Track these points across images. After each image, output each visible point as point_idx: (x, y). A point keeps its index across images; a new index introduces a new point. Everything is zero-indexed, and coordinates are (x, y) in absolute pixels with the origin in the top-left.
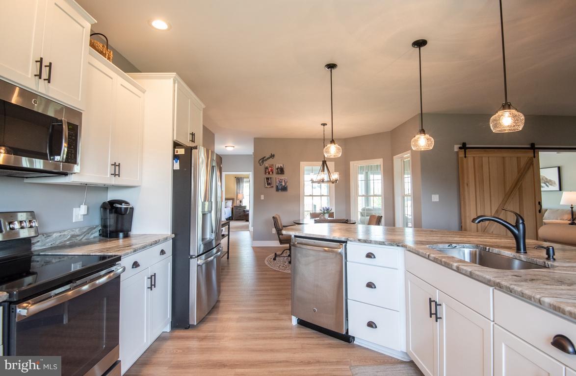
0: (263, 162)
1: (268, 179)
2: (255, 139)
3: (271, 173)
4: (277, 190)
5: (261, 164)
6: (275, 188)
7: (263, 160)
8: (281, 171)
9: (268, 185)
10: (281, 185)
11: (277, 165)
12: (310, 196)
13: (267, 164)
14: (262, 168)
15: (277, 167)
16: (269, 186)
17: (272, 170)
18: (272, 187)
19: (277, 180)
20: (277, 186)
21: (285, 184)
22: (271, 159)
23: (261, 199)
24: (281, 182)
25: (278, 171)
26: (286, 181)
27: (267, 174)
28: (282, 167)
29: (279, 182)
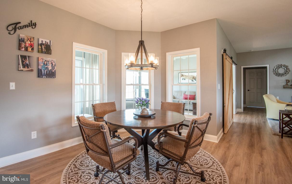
3: (30, 49)
6: (35, 72)
8: (47, 49)
9: (24, 67)
10: (47, 68)
11: (40, 40)
13: (23, 34)
14: (13, 39)
15: (40, 42)
16: (26, 69)
17: (32, 46)
18: (32, 70)
19: (40, 61)
20: (40, 70)
21: (53, 67)
22: (30, 28)
23: (11, 89)
24: (46, 65)
25: (42, 48)
26: (54, 64)
27: (23, 49)
28: (49, 44)
29: (42, 65)
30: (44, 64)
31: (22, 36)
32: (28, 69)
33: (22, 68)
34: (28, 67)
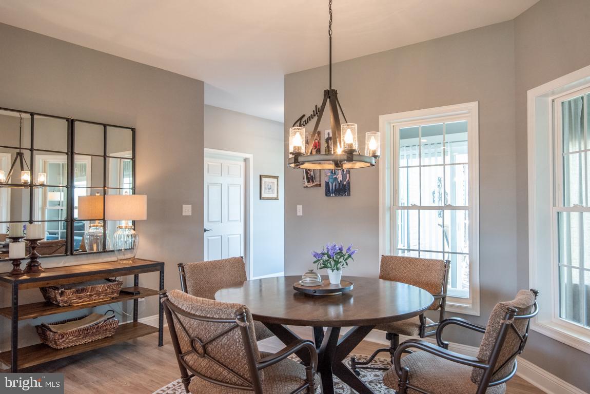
2: (286, 77)
3: (314, 152)
4: (328, 193)
6: (322, 189)
9: (308, 182)
10: (336, 179)
11: (326, 132)
15: (326, 136)
16: (311, 185)
20: (327, 184)
21: (344, 176)
23: (298, 214)
24: (335, 173)
25: (328, 146)
26: (346, 169)
29: (329, 174)
30: (332, 173)
32: (314, 184)
33: (306, 183)
34: (313, 181)
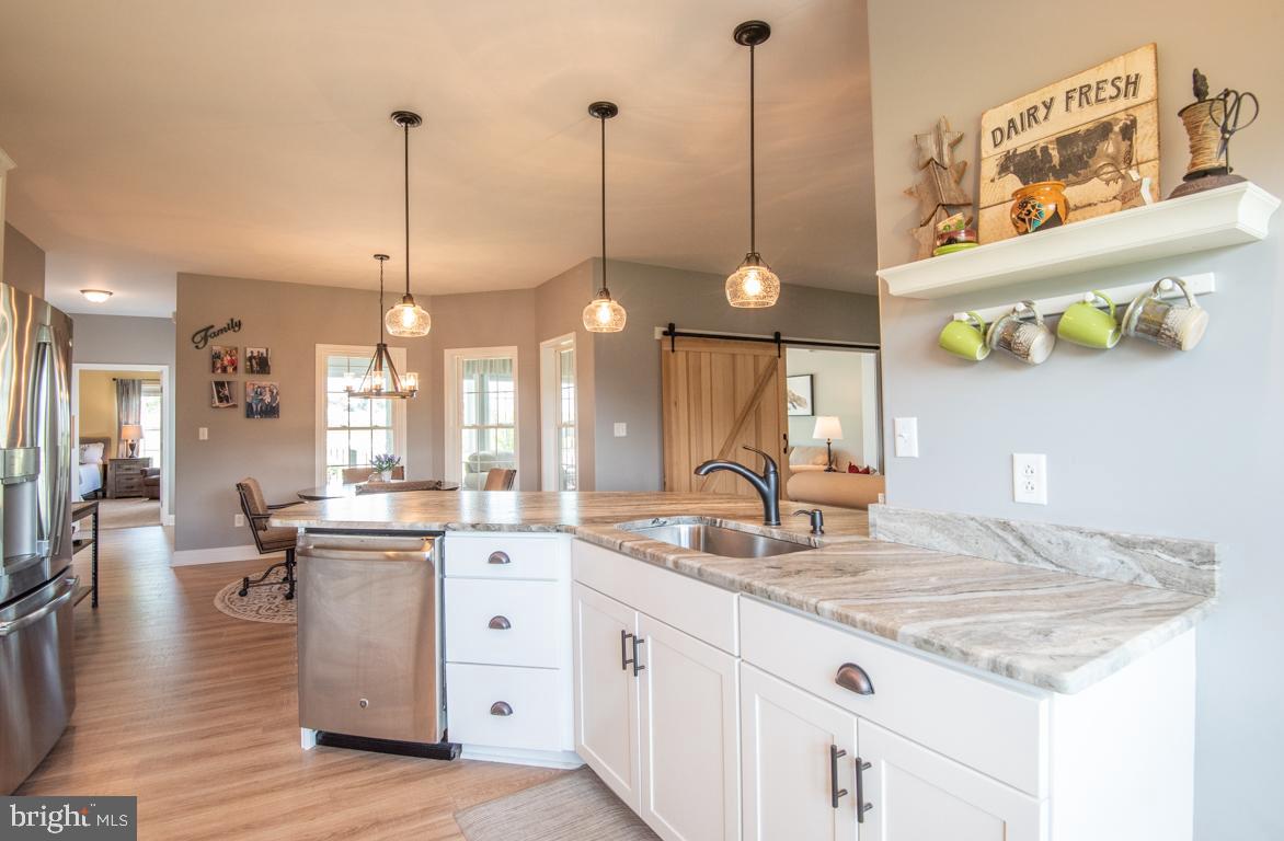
0: (205, 339)
1: (220, 385)
2: (181, 276)
3: (230, 369)
4: (250, 413)
5: (201, 345)
6: (242, 410)
7: (207, 334)
8: (261, 365)
9: (221, 401)
10: (262, 400)
11: (249, 350)
12: (344, 428)
13: (217, 345)
14: (204, 356)
15: (249, 355)
16: (225, 404)
17: (233, 363)
18: (235, 406)
19: (249, 389)
20: (249, 406)
21: (273, 397)
22: (231, 332)
23: (201, 438)
24: (261, 394)
25: (251, 365)
26: (275, 391)
27: (219, 371)
28: (265, 355)
29: (253, 395)
30: (257, 393)
31: (216, 348)
32: (229, 405)
33: (217, 404)
34: (228, 402)
